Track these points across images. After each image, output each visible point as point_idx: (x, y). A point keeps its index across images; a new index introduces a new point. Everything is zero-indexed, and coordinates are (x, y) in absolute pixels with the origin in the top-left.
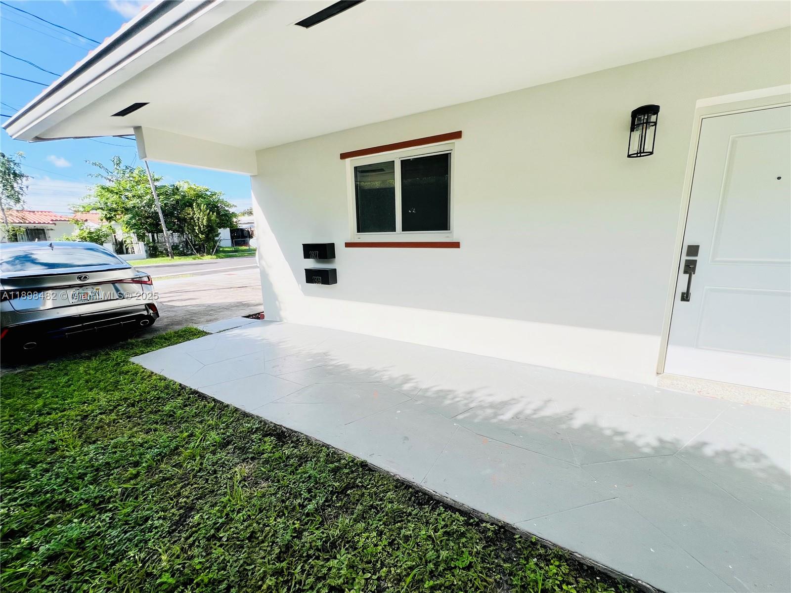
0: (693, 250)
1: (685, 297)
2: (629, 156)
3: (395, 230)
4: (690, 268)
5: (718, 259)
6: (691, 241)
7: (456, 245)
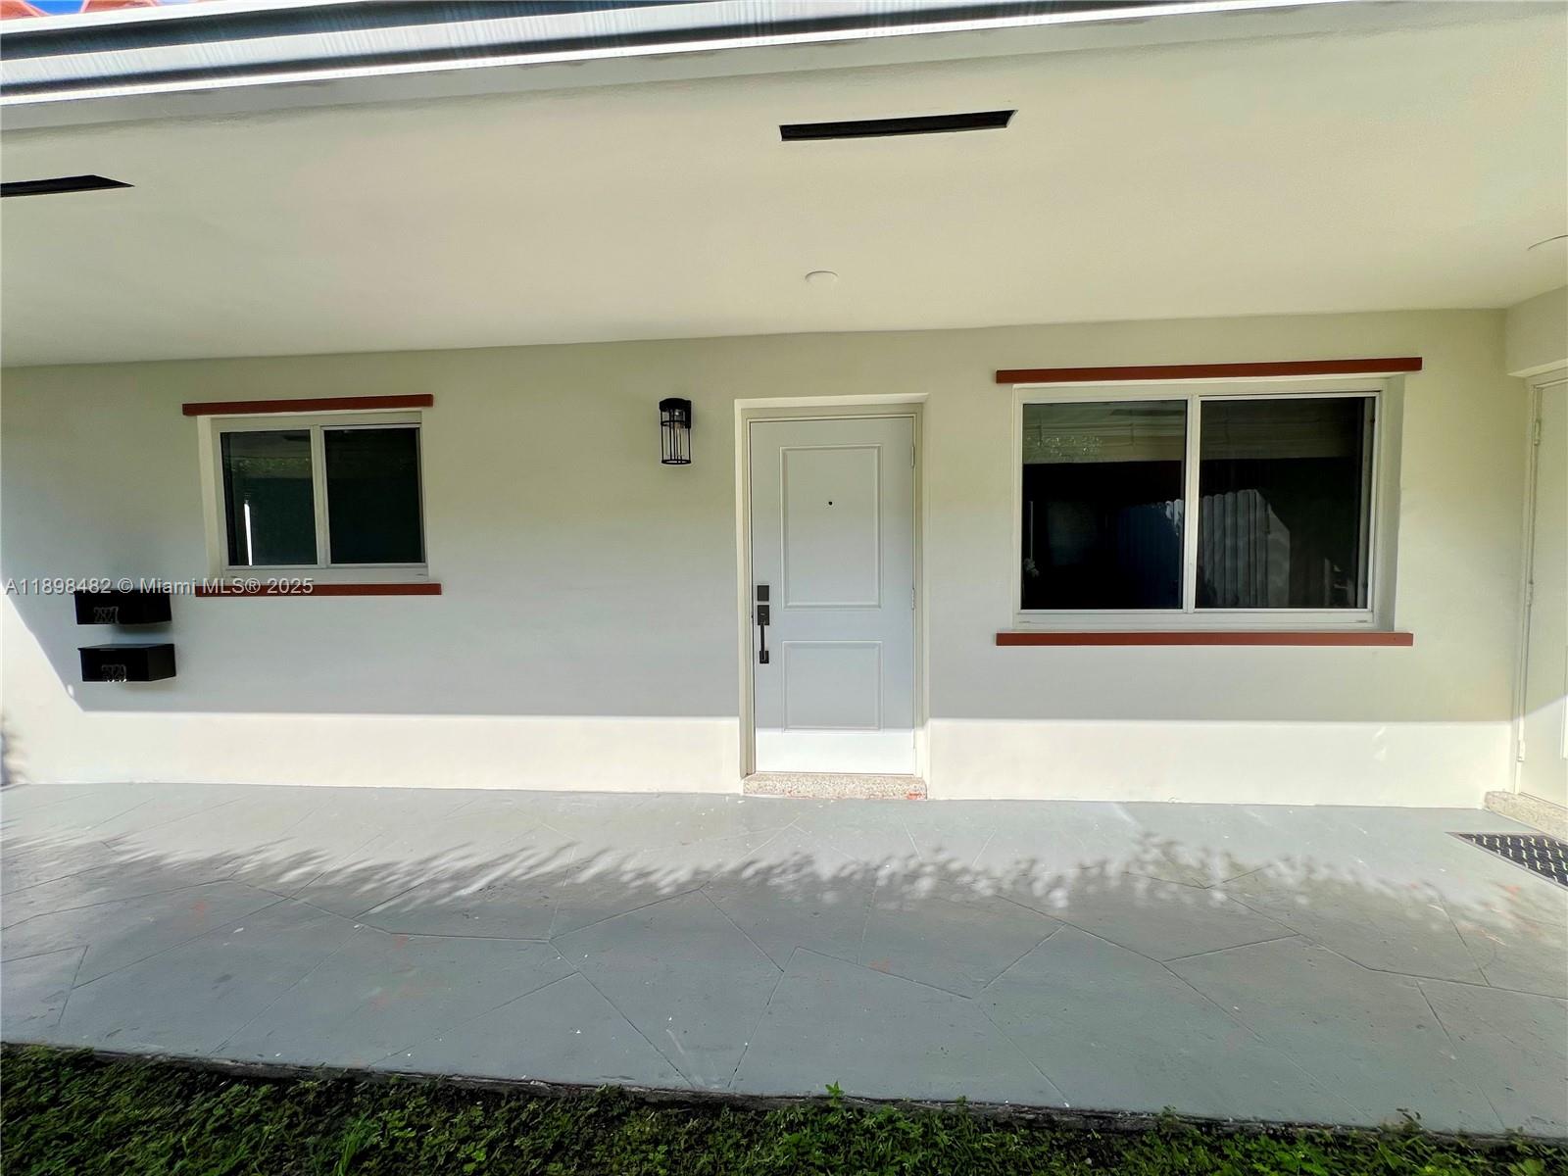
0: (763, 592)
1: (764, 658)
2: (664, 462)
3: (315, 562)
4: (763, 616)
5: (790, 604)
6: (760, 581)
7: (434, 589)
